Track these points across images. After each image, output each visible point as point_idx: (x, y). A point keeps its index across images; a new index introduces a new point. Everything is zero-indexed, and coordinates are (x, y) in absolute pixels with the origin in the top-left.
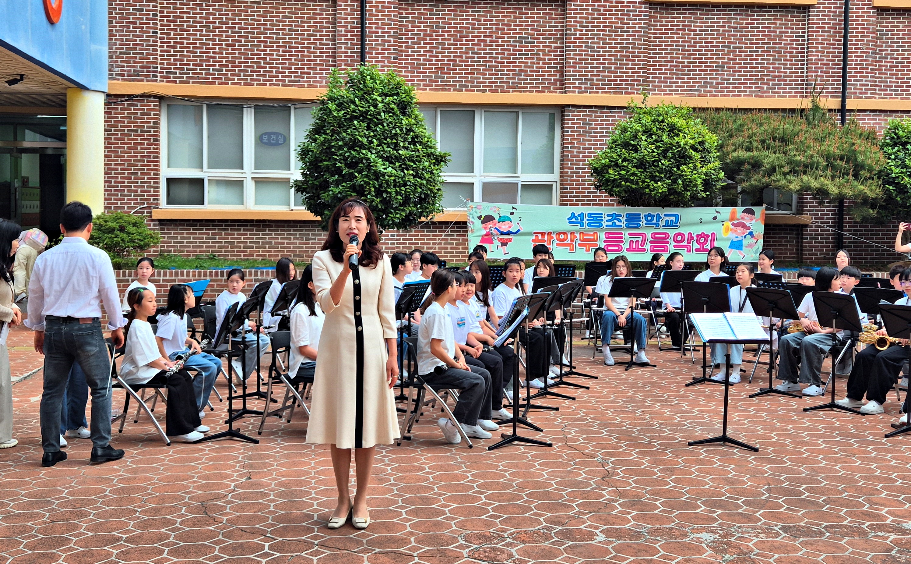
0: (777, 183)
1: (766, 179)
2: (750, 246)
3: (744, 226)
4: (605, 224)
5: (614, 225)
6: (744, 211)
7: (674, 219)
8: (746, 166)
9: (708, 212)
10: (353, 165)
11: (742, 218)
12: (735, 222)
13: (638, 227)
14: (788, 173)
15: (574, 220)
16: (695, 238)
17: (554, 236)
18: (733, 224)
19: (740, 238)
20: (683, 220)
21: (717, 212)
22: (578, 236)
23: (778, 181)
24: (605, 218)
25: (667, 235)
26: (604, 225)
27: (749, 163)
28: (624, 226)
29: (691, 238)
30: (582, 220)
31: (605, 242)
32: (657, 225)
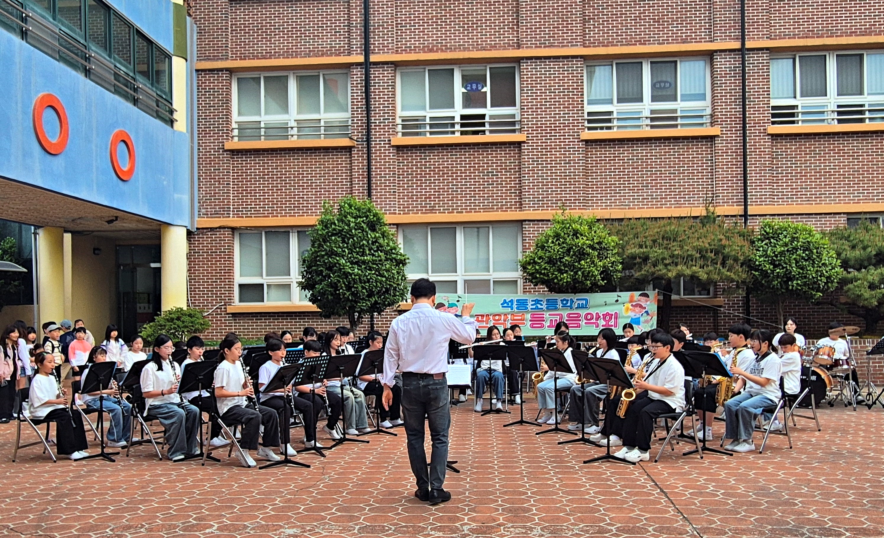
0: (660, 272)
1: (653, 269)
2: (646, 322)
3: (641, 306)
4: (530, 307)
5: (537, 308)
6: (640, 295)
7: (584, 302)
8: (638, 260)
9: (611, 297)
10: (330, 268)
11: (639, 301)
12: (634, 304)
13: (556, 309)
14: (669, 264)
15: (505, 305)
16: (602, 317)
17: (491, 317)
18: (632, 305)
19: (638, 316)
20: (591, 303)
21: (618, 296)
22: (509, 316)
23: (660, 270)
24: (530, 303)
25: (579, 315)
26: (529, 309)
27: (640, 258)
28: (545, 308)
29: (598, 318)
30: (512, 304)
31: (531, 321)
32: (571, 308)
